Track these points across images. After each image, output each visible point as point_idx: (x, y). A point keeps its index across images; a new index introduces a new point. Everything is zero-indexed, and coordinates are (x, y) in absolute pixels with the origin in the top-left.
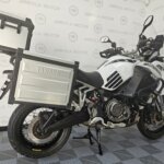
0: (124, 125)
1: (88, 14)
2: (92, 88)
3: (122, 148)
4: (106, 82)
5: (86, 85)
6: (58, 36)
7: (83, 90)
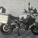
0: (25, 30)
1: (22, 4)
2: (17, 20)
3: (25, 35)
4: (20, 19)
5: (15, 20)
6: (15, 9)
7: (14, 21)
